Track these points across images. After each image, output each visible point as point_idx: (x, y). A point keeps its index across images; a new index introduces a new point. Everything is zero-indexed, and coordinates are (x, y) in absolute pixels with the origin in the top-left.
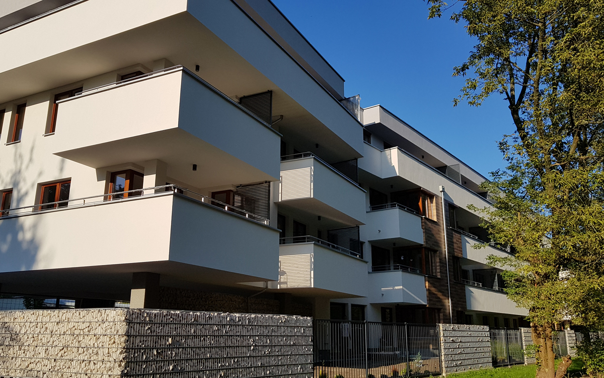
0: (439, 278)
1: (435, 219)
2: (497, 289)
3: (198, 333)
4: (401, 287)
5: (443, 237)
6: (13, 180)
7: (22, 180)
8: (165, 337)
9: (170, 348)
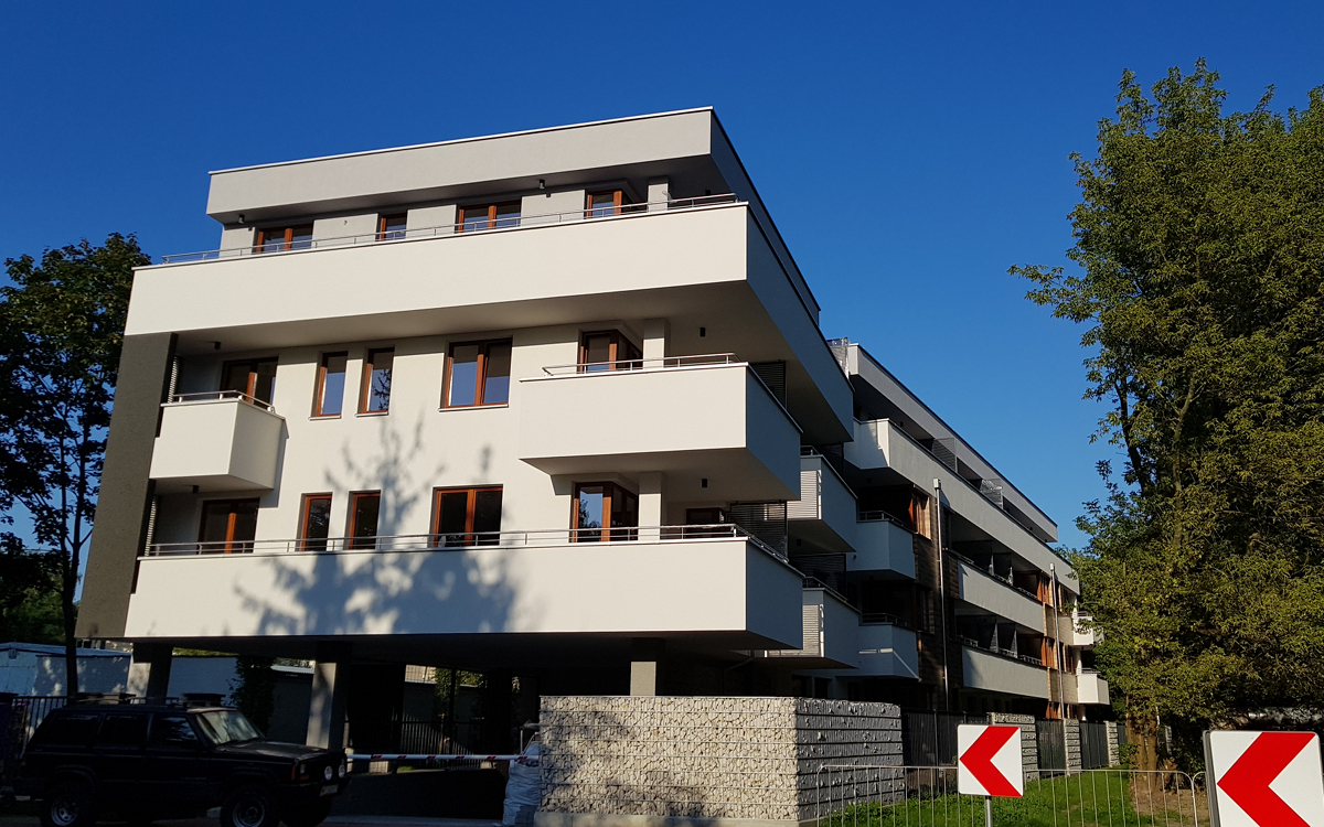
0: (932, 635)
1: (928, 536)
2: (997, 651)
4: (891, 650)
5: (937, 565)
6: (383, 474)
7: (401, 476)
8: (816, 730)
9: (819, 743)
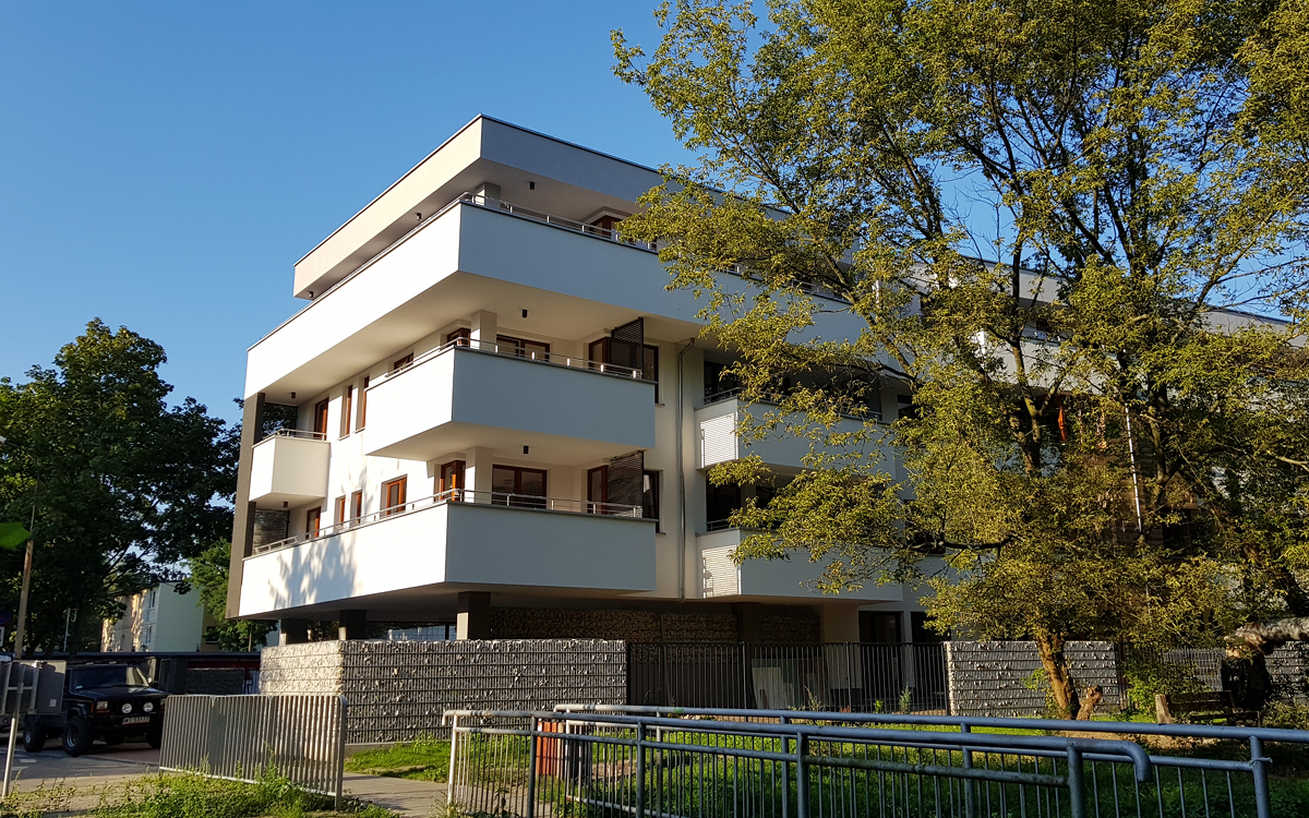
3: (435, 663)
8: (390, 668)
9: (397, 678)
